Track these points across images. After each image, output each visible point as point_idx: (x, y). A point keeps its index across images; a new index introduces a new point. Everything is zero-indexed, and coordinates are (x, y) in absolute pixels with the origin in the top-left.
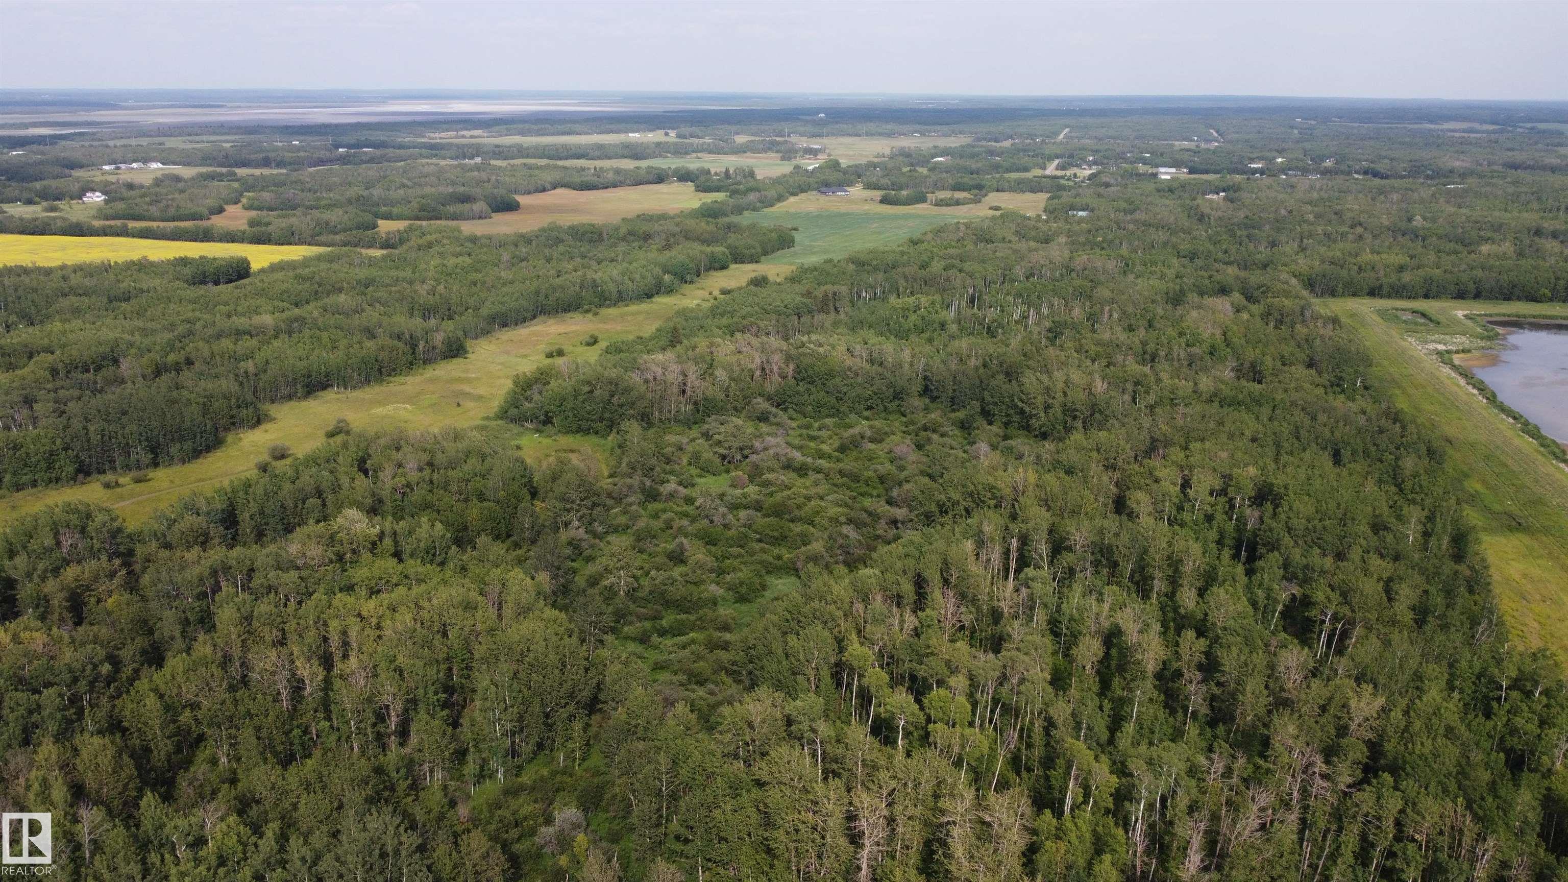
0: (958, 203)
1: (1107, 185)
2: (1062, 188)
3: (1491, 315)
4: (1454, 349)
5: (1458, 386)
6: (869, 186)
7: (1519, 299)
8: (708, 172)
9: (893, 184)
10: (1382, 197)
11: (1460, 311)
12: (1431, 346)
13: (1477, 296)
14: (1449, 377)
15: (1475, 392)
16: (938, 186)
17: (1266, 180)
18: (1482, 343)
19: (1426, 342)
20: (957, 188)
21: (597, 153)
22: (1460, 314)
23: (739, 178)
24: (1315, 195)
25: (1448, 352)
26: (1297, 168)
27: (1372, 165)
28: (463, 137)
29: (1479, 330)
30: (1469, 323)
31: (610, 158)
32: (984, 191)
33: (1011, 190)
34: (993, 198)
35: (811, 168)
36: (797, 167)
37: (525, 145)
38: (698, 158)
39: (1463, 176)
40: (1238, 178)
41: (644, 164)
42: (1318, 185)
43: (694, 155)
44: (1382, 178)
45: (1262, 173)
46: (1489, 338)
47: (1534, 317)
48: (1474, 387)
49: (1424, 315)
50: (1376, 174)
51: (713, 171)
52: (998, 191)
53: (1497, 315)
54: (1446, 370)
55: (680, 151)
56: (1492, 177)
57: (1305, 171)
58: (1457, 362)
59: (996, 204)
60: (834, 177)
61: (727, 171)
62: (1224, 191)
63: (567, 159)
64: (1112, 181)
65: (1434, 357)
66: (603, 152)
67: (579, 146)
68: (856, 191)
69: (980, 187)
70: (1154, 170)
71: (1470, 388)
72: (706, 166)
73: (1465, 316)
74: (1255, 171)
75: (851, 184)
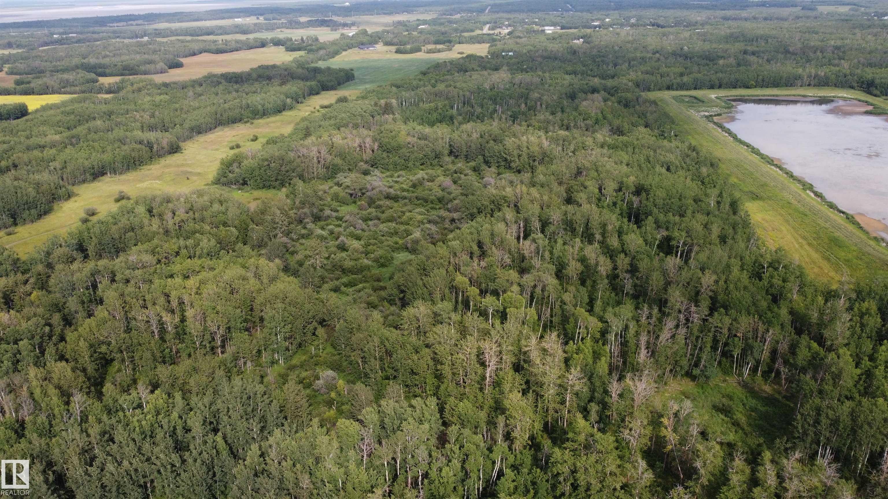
0: (439, 51)
1: (520, 37)
2: (494, 40)
3: (728, 96)
4: (713, 114)
5: (719, 132)
6: (387, 44)
7: (740, 87)
8: (291, 40)
9: (400, 42)
10: (665, 37)
11: (713, 95)
12: (702, 114)
13: (720, 87)
14: (713, 129)
15: (727, 135)
16: (426, 42)
17: (603, 32)
18: (726, 111)
19: (699, 112)
20: (437, 42)
21: (219, 32)
22: (713, 96)
23: (310, 42)
24: (630, 38)
25: (711, 116)
26: (618, 24)
27: (656, 21)
28: (132, 25)
29: (723, 104)
30: (718, 101)
31: (228, 34)
32: (452, 44)
33: (467, 42)
34: (458, 48)
35: (351, 35)
36: (342, 34)
37: (173, 29)
38: (281, 31)
39: (703, 25)
40: (589, 31)
41: (251, 36)
42: (631, 33)
43: (279, 30)
44: (662, 28)
45: (600, 27)
46: (729, 108)
47: (748, 96)
48: (726, 132)
49: (695, 98)
50: (658, 26)
51: (294, 39)
52: (460, 43)
53: (731, 96)
54: (711, 125)
55: (271, 28)
56: (717, 25)
57: (622, 25)
58: (715, 121)
59: (460, 51)
60: (365, 39)
61: (302, 39)
62: (582, 38)
63: (201, 35)
64: (522, 35)
65: (705, 119)
66: (223, 31)
67: (208, 28)
68: (380, 47)
69: (450, 42)
70: (543, 28)
71: (724, 133)
72: (289, 36)
73: (716, 97)
74: (595, 27)
75: (376, 43)
